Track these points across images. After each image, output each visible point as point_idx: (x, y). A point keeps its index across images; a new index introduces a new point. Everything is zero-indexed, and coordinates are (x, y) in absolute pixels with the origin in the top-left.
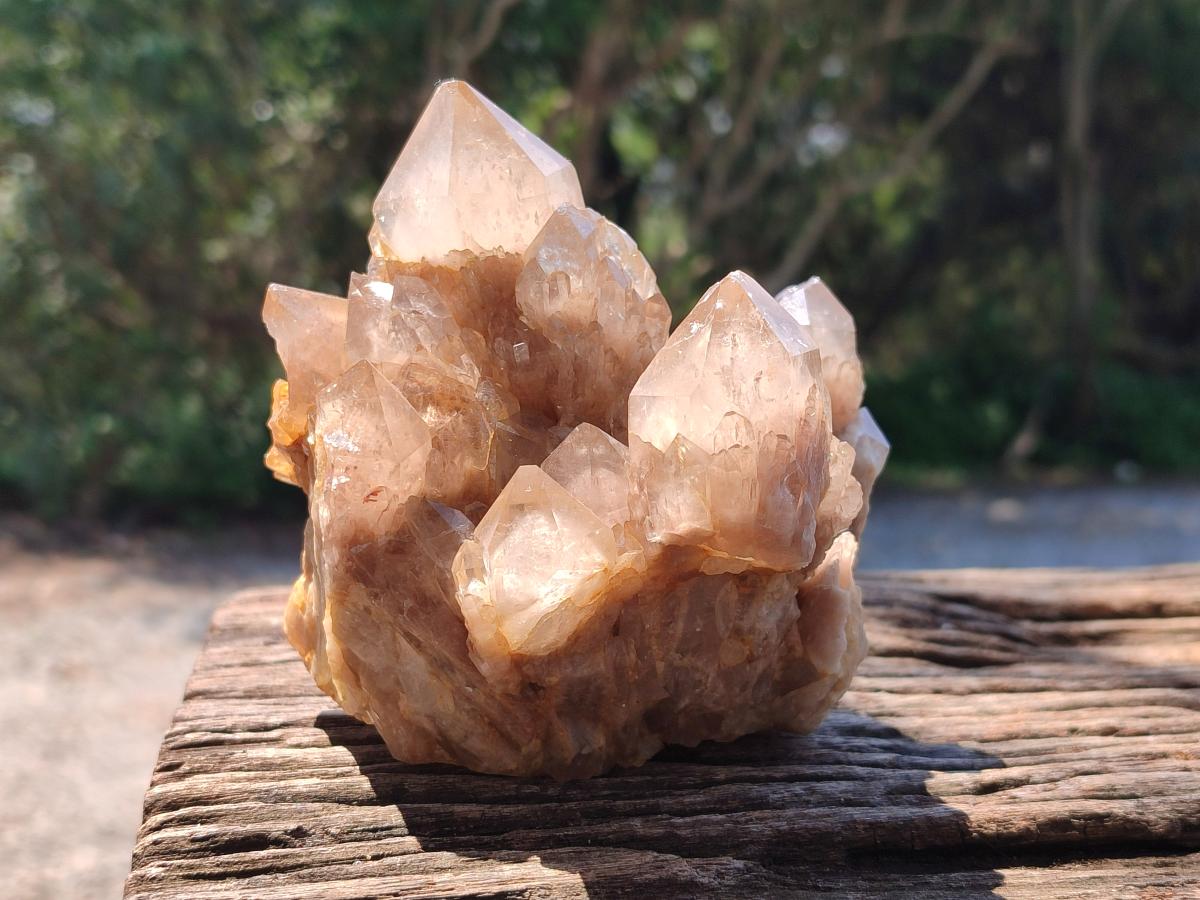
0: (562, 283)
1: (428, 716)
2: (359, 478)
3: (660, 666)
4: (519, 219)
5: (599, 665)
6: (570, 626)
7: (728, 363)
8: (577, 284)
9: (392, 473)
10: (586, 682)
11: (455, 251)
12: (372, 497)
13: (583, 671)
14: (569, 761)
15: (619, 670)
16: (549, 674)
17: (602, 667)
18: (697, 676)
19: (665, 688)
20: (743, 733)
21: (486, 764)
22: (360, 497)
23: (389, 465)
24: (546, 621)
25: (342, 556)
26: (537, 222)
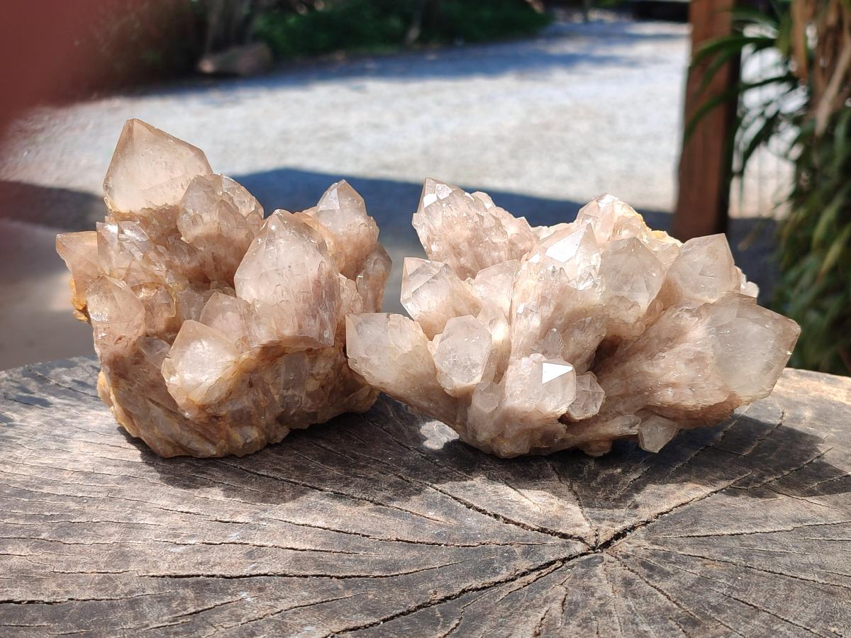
0: (199, 219)
1: (169, 436)
2: (110, 333)
3: (277, 397)
4: (174, 188)
5: (245, 402)
6: (225, 389)
7: (275, 260)
8: (206, 217)
9: (126, 328)
10: (241, 411)
11: (144, 208)
12: (119, 341)
13: (238, 406)
14: (241, 447)
15: (255, 402)
16: (221, 411)
17: (246, 403)
18: (296, 399)
19: (282, 406)
20: (331, 417)
21: (201, 454)
22: (112, 343)
23: (124, 325)
24: (211, 389)
25: (111, 368)
26: (183, 188)
